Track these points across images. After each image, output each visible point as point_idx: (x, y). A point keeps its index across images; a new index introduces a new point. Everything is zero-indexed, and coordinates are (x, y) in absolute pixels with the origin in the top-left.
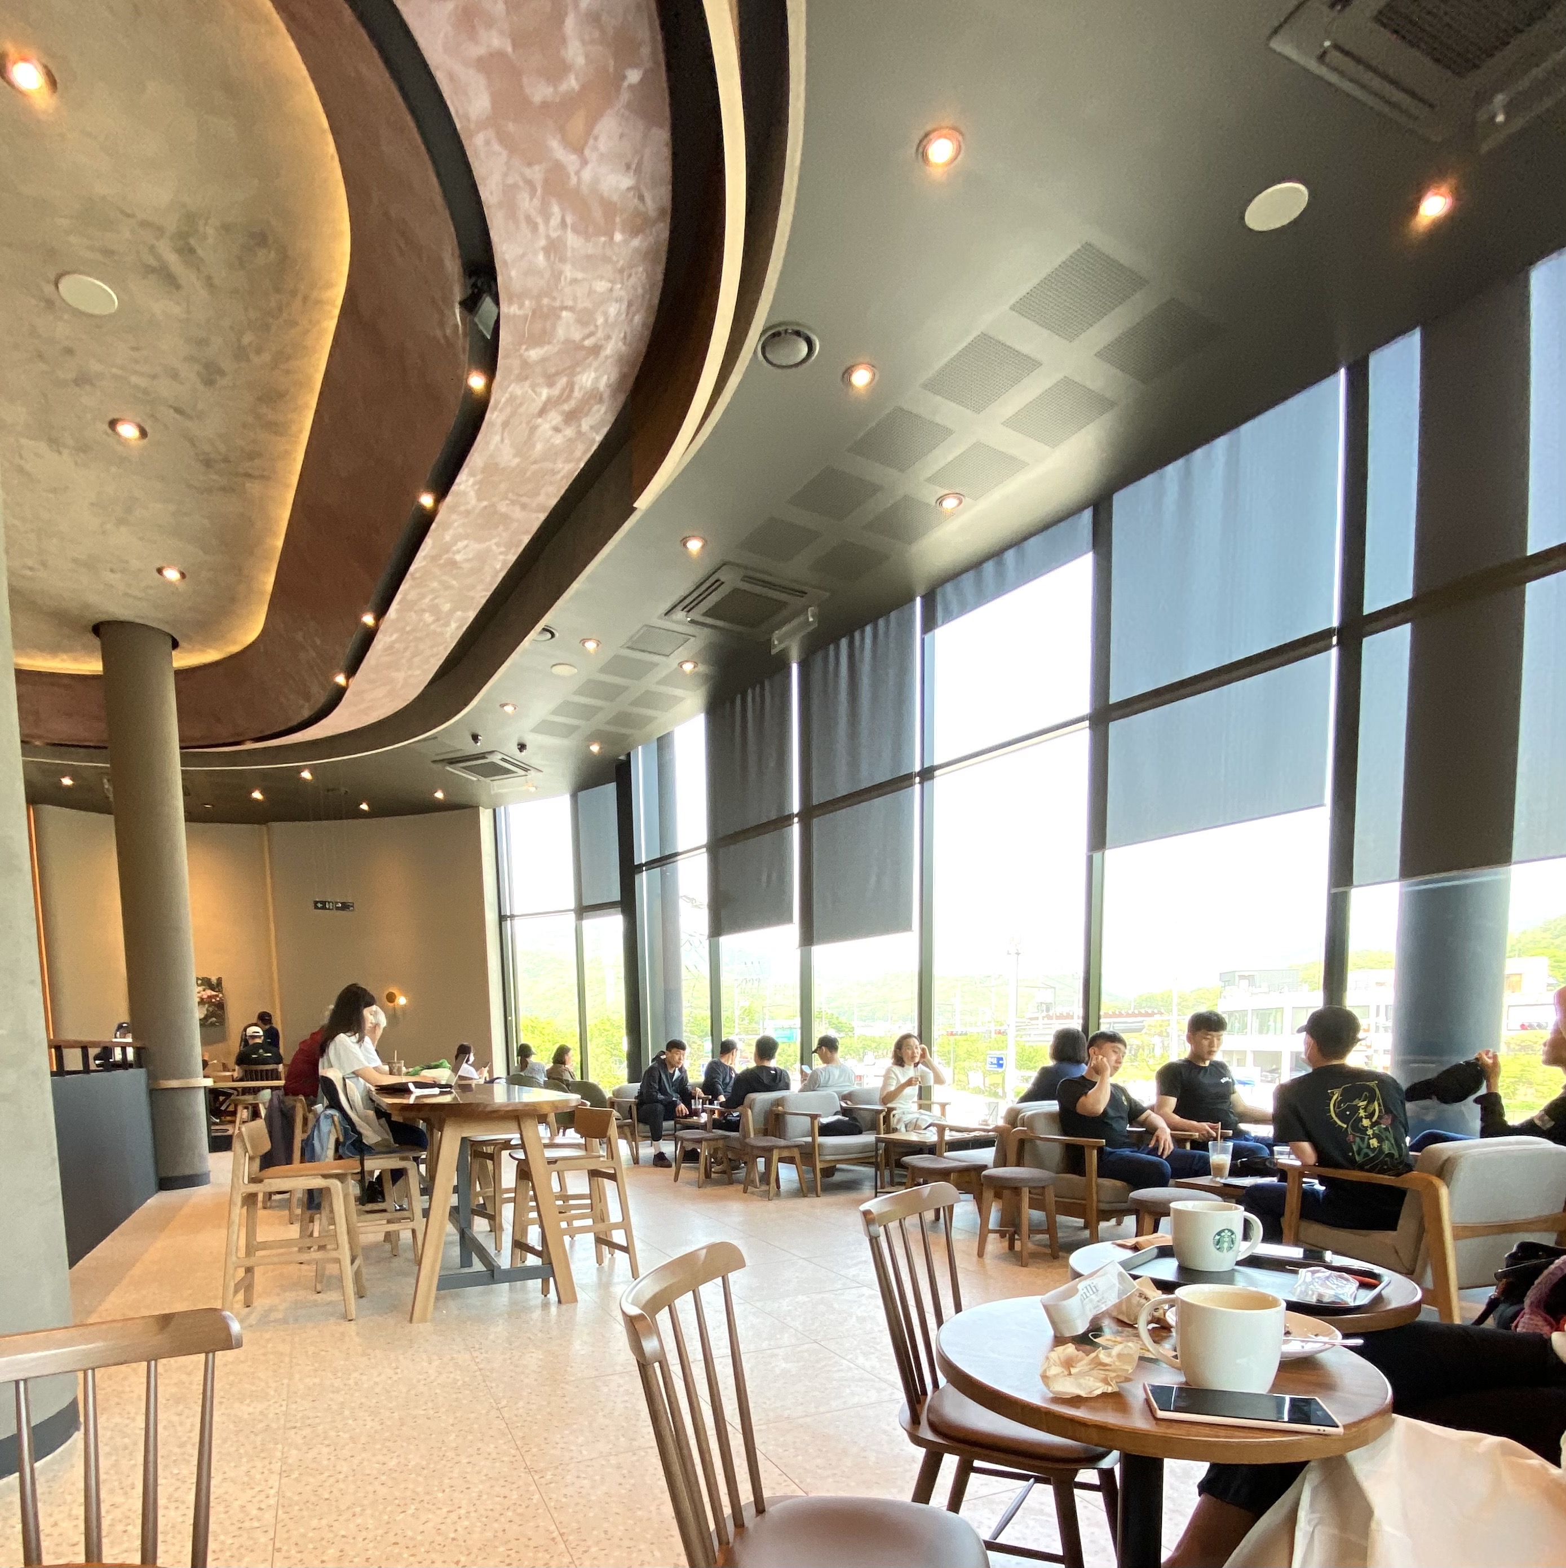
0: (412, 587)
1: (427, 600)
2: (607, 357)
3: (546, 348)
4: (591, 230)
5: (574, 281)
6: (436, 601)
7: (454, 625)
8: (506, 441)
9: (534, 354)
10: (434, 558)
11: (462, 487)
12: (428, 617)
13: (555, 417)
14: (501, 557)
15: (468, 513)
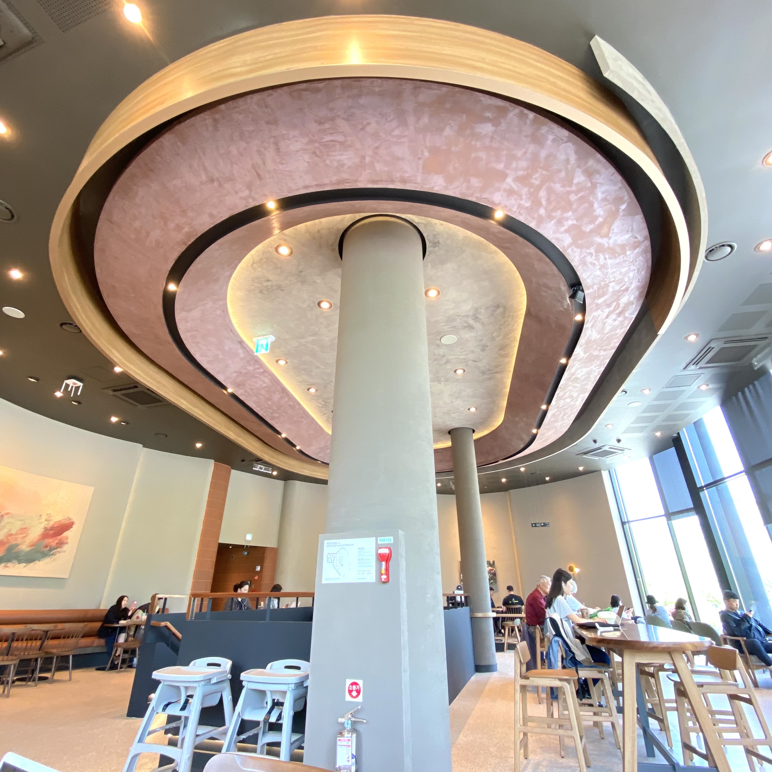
0: (560, 392)
1: (567, 394)
2: (632, 290)
3: (606, 296)
4: (616, 255)
5: (613, 273)
6: (571, 394)
7: (579, 400)
8: (593, 331)
9: (600, 301)
10: (568, 379)
11: (577, 352)
12: (568, 400)
13: (613, 316)
14: (597, 370)
15: (581, 360)
